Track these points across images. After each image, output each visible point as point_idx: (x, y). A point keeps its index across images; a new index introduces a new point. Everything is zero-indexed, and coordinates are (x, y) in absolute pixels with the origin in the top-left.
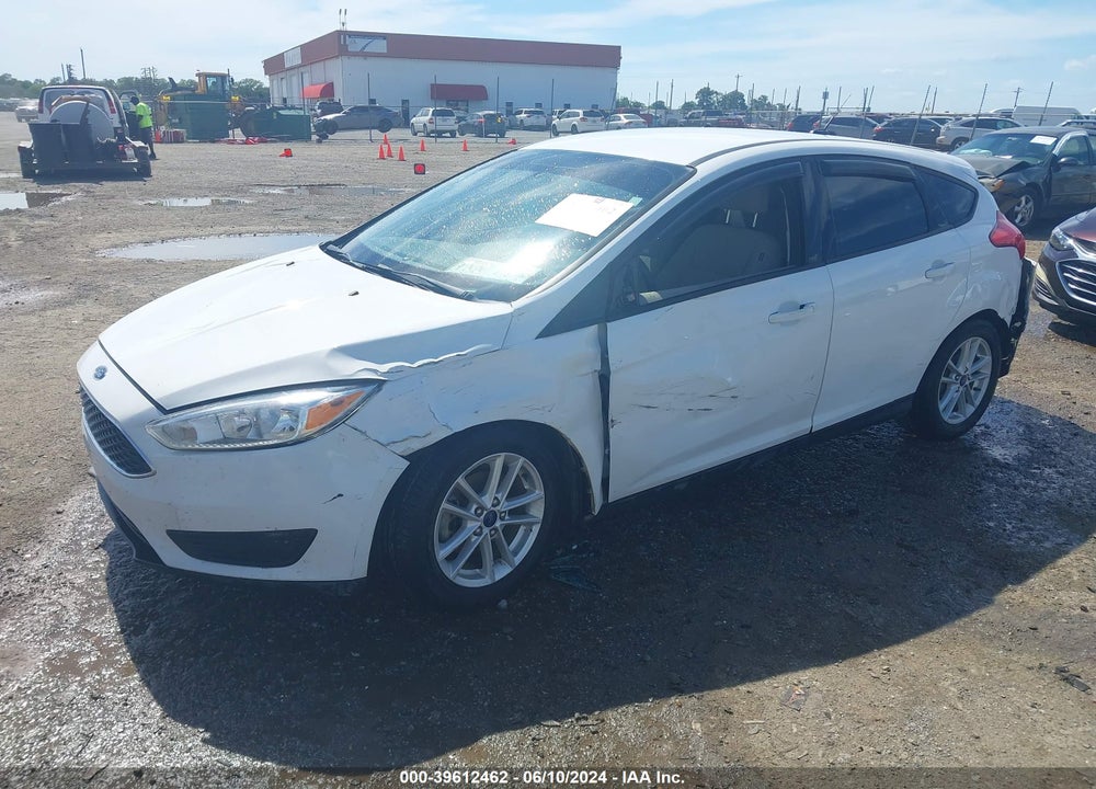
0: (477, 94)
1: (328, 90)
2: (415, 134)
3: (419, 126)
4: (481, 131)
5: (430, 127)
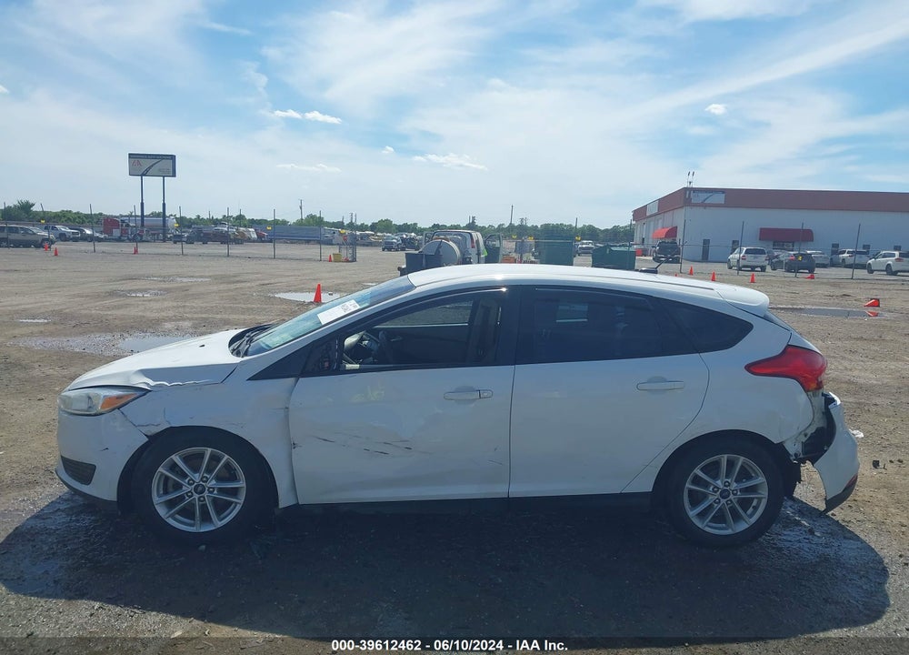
0: (806, 236)
1: (672, 232)
2: (730, 268)
3: (734, 262)
4: (792, 267)
5: (742, 263)
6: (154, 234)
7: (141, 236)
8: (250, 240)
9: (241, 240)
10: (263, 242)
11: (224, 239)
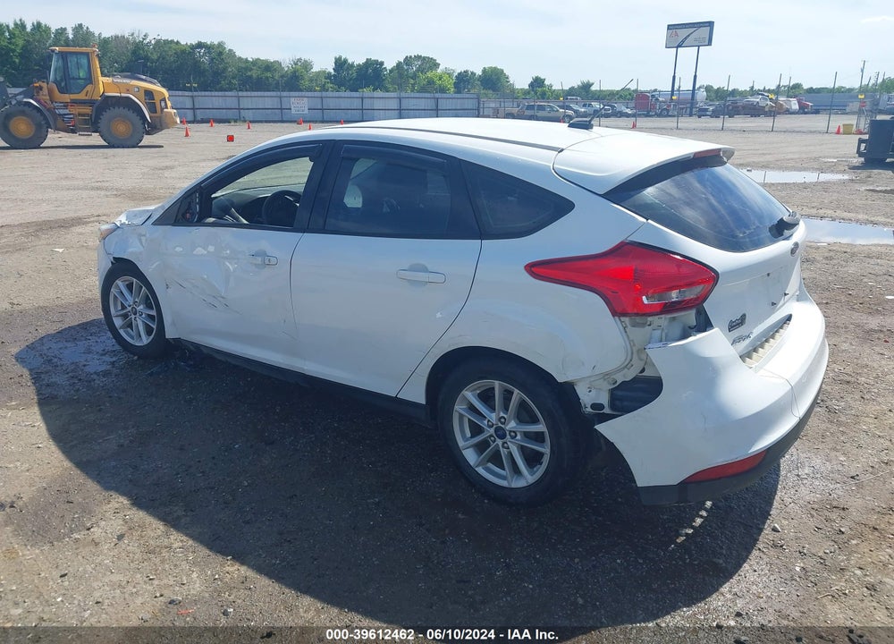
6: (683, 109)
7: (668, 111)
8: (789, 112)
9: (775, 111)
10: (806, 113)
11: (755, 111)
